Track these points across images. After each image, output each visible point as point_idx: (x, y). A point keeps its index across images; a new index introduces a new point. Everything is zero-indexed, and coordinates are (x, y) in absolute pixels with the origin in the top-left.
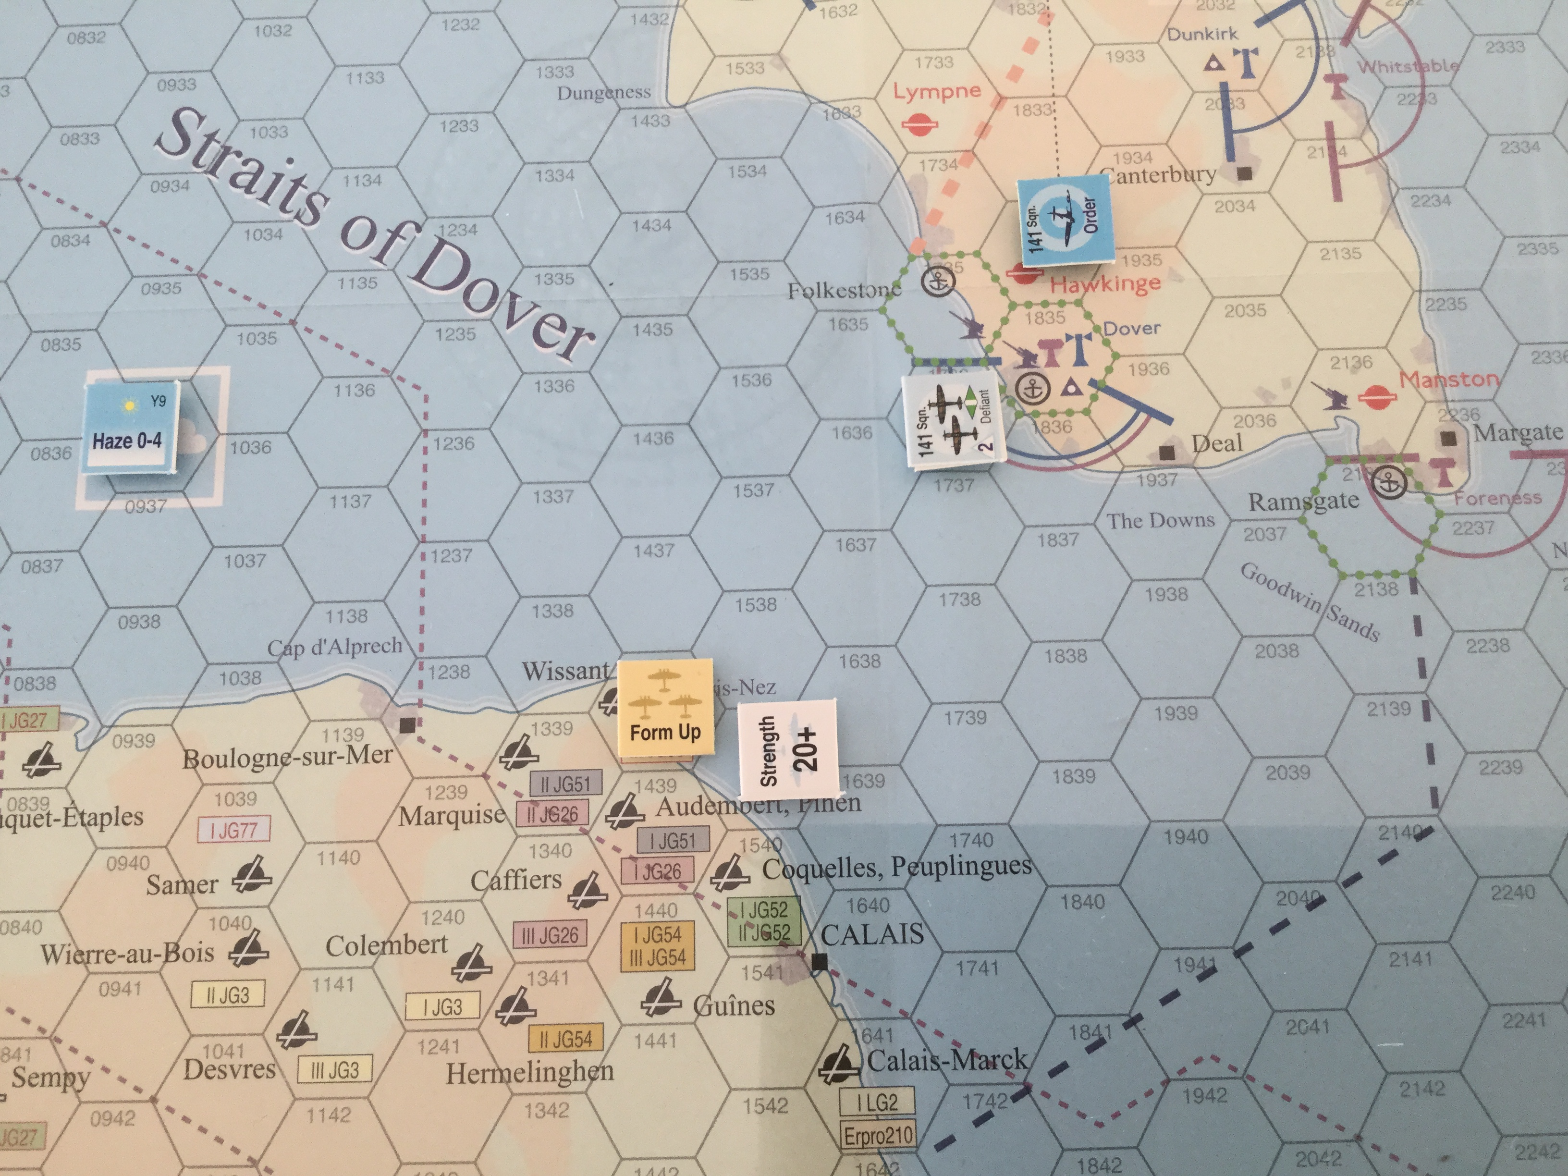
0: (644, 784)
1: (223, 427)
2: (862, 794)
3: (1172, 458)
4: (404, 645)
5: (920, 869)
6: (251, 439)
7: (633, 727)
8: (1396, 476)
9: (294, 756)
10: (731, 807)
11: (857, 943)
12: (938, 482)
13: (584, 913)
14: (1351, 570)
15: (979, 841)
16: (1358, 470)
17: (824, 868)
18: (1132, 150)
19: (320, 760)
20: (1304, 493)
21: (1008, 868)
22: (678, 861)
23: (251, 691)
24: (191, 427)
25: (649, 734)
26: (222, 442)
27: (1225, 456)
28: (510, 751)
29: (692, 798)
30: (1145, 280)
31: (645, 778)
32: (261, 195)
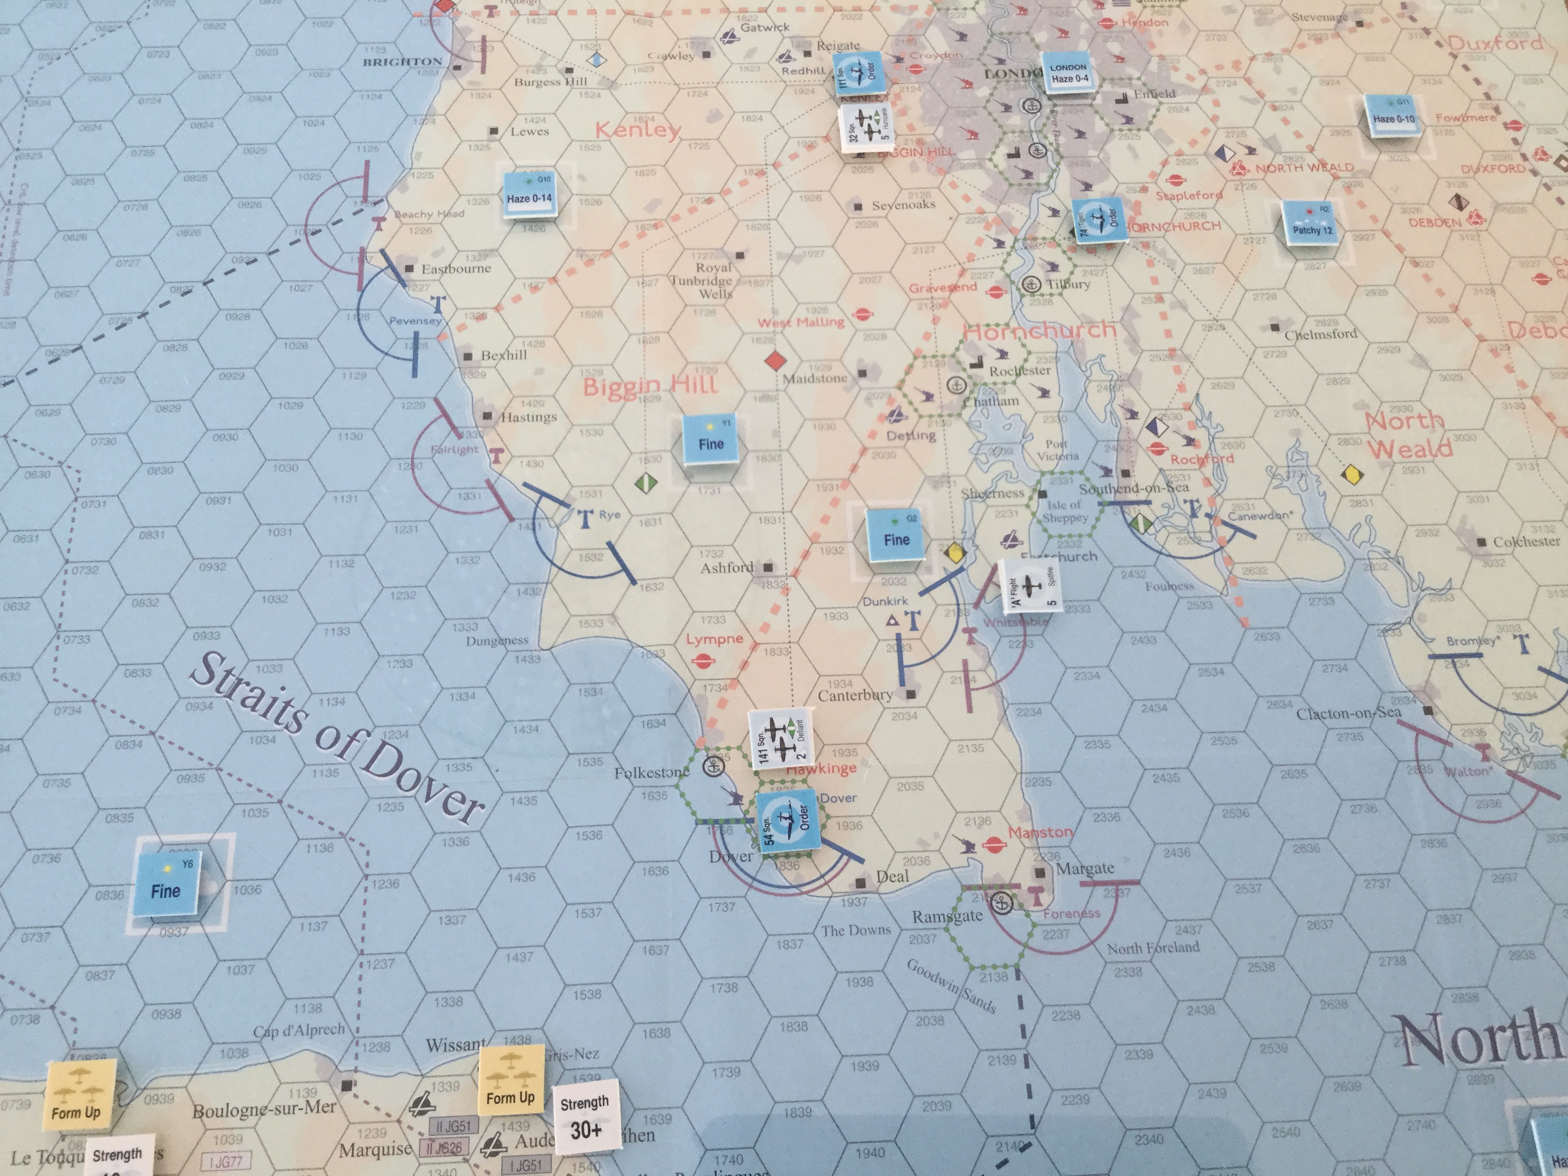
0: (507, 1125)
1: (229, 876)
2: (656, 1127)
3: (864, 887)
4: (346, 1029)
6: (248, 884)
7: (489, 1094)
8: (1006, 899)
9: (269, 1108)
12: (711, 906)
14: (977, 964)
15: (733, 1159)
16: (982, 895)
18: (840, 678)
19: (287, 1111)
20: (948, 911)
23: (242, 1062)
24: (208, 877)
25: (499, 1100)
26: (228, 887)
27: (897, 885)
28: (417, 1103)
29: (540, 1134)
30: (847, 766)
31: (508, 1120)
32: (262, 712)
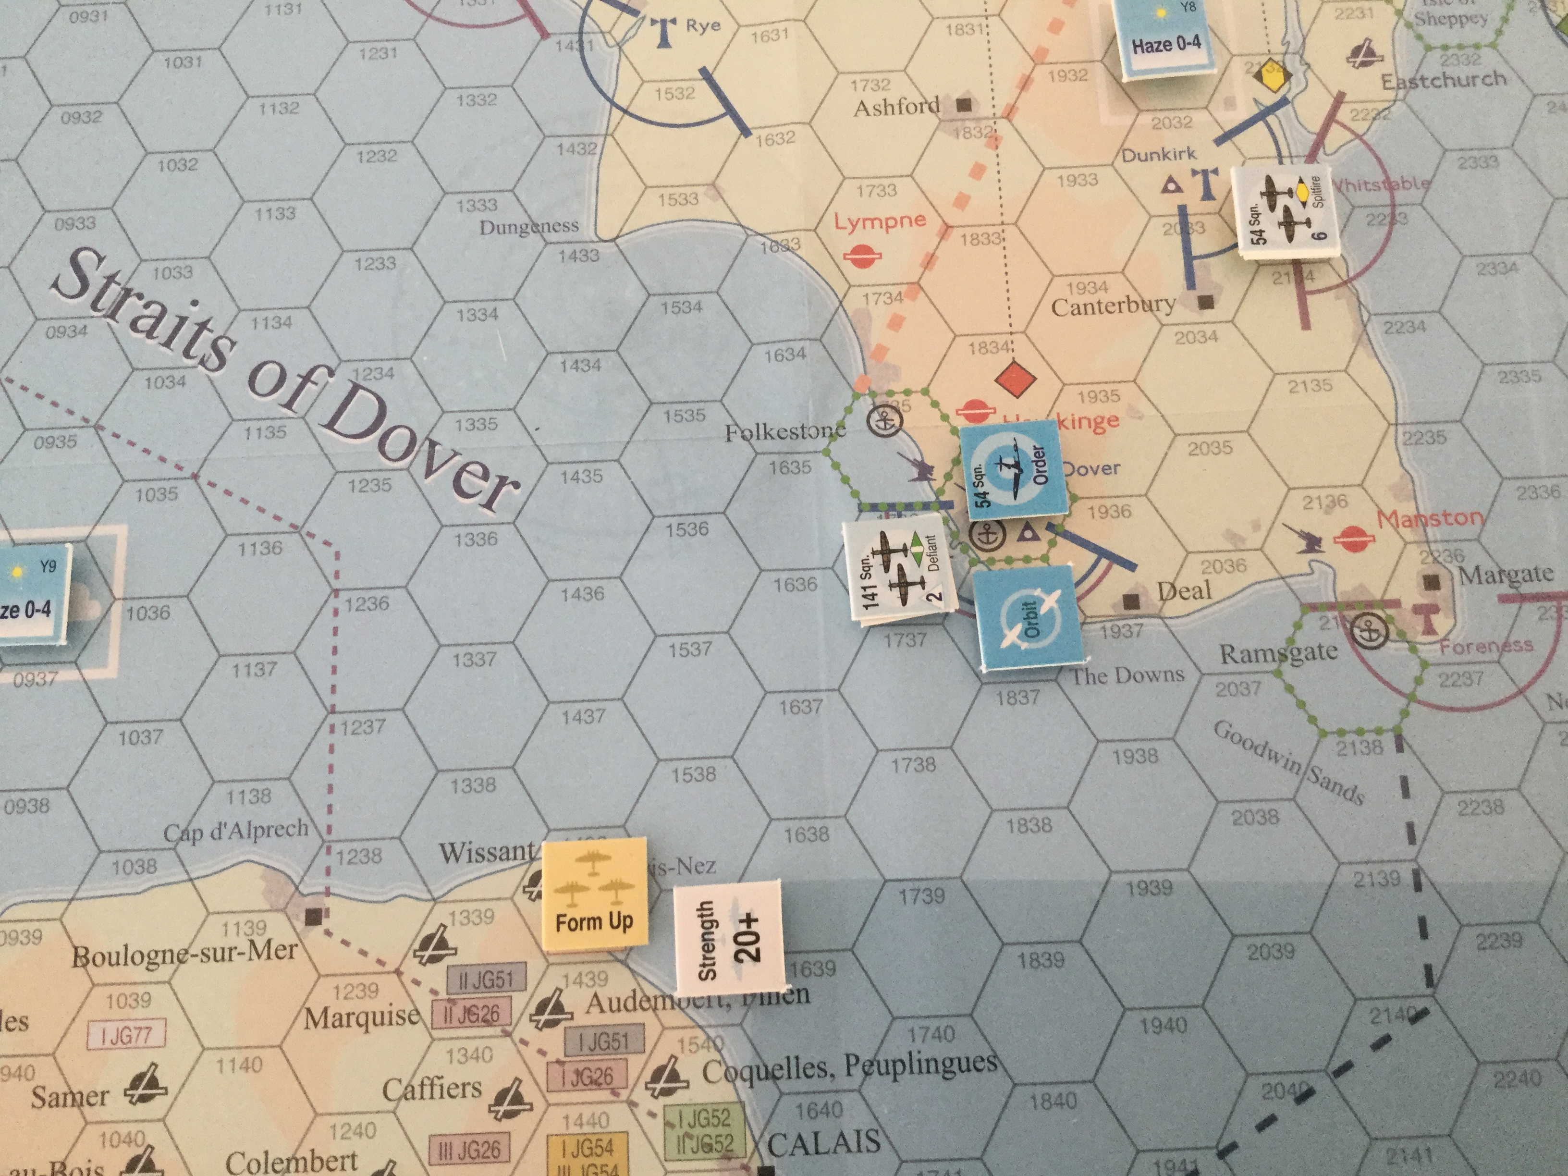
1: (118, 592)
2: (812, 984)
3: (1137, 607)
4: (311, 829)
5: (875, 1068)
6: (148, 604)
7: (559, 916)
8: (1376, 624)
9: (191, 952)
10: (668, 1003)
11: (807, 1153)
12: (888, 637)
13: (507, 1125)
14: (1331, 726)
15: (939, 1036)
16: (1336, 618)
17: (770, 1069)
18: (1086, 279)
19: (219, 956)
20: (1278, 643)
21: (971, 1066)
22: (610, 1064)
23: (146, 881)
24: (84, 590)
25: (576, 925)
26: (117, 609)
27: (1193, 604)
28: (426, 943)
29: (625, 993)
30: (1103, 418)
31: (573, 972)
32: (164, 339)
